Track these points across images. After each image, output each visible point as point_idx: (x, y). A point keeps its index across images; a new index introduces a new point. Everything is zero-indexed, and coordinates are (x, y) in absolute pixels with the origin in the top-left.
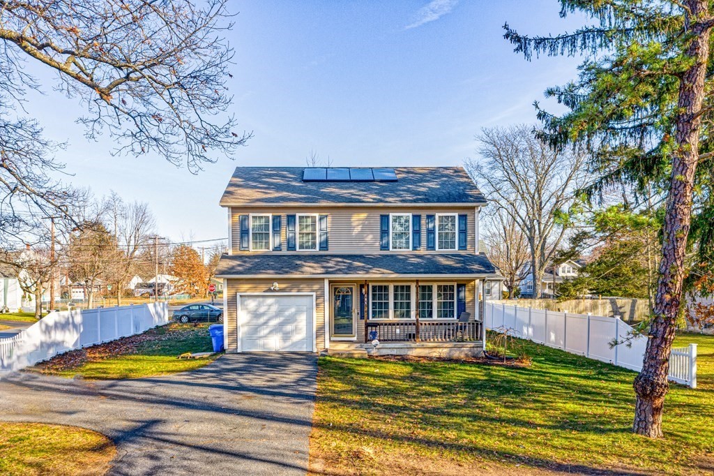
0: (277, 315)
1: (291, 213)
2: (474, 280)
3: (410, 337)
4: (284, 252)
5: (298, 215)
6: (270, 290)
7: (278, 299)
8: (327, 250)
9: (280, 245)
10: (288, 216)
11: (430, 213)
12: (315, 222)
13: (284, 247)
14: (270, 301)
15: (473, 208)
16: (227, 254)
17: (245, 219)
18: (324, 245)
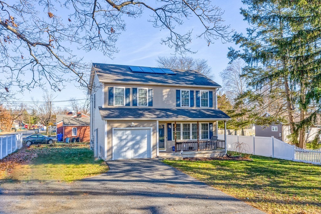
0: (132, 139)
1: (135, 87)
2: (216, 121)
3: (190, 149)
4: (131, 107)
5: (138, 88)
6: (130, 126)
7: (132, 131)
8: (152, 106)
9: (129, 103)
10: (133, 89)
11: (197, 90)
12: (146, 92)
13: (131, 104)
14: (128, 132)
15: (215, 89)
16: (101, 107)
17: (111, 89)
18: (151, 104)
